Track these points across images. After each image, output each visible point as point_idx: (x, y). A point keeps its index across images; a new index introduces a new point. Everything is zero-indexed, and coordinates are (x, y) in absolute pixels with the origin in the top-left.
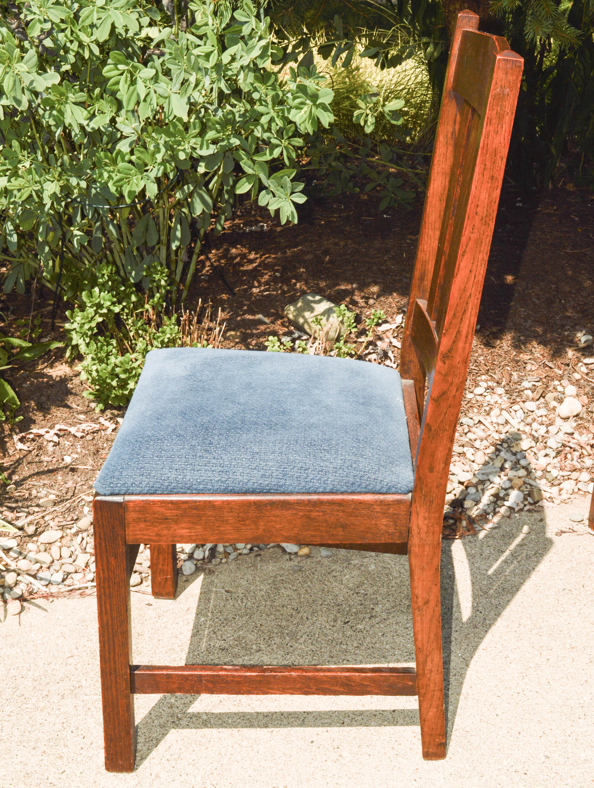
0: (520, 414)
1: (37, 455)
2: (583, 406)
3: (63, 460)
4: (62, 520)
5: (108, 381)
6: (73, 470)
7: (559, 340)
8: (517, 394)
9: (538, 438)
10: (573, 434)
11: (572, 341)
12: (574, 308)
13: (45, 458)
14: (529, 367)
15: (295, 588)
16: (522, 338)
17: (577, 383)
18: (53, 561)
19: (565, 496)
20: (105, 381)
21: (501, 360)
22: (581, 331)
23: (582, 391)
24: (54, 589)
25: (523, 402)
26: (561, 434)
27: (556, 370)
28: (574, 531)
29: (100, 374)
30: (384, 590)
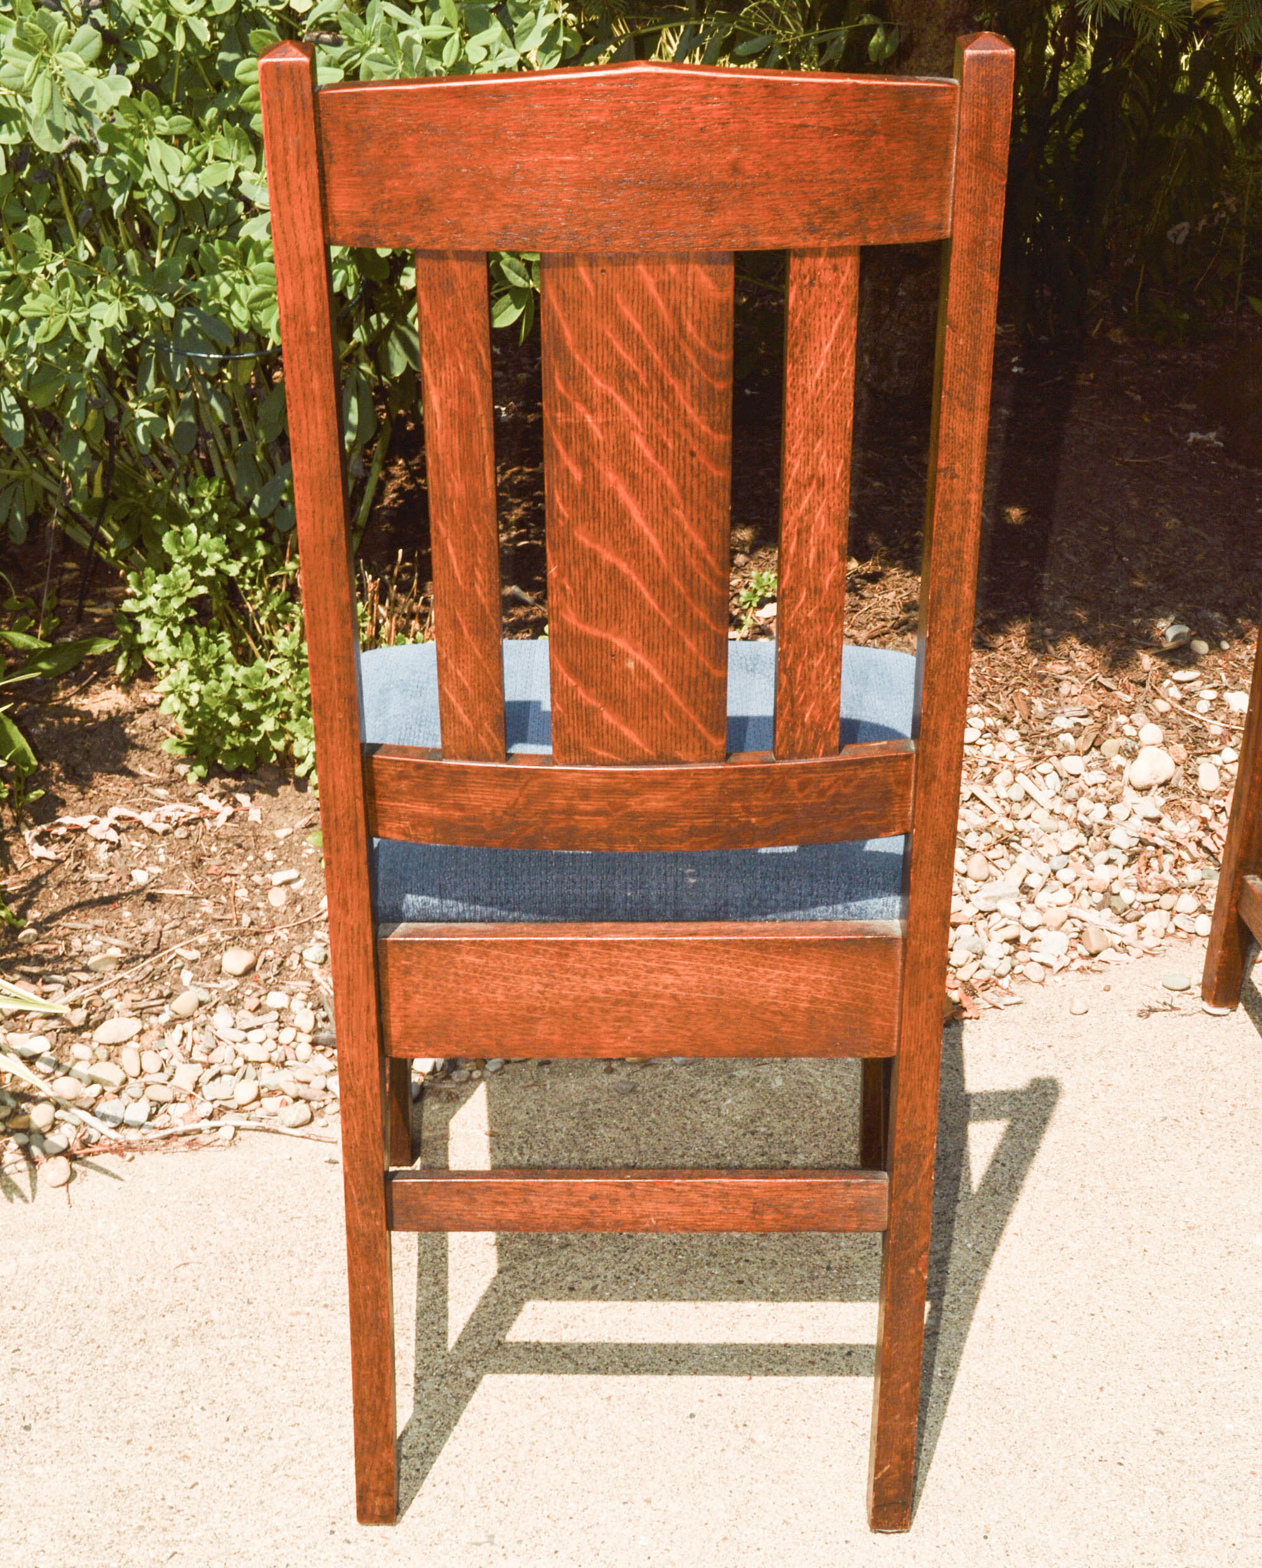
0: (1053, 780)
1: (76, 870)
2: (1177, 765)
3: (130, 877)
4: (139, 997)
5: (223, 715)
6: (152, 898)
7: (1122, 635)
8: (1044, 742)
9: (1091, 829)
10: (1158, 820)
11: (1148, 637)
12: (1148, 571)
13: (92, 875)
14: (1065, 688)
15: (625, 1125)
16: (1048, 631)
17: (1162, 719)
18: (126, 1081)
19: (1150, 941)
20: (215, 717)
21: (1008, 674)
22: (1166, 617)
23: (1173, 736)
24: (132, 1135)
25: (1059, 756)
26: (1136, 821)
27: (1120, 694)
28: (1173, 1008)
29: (206, 700)
30: (805, 1126)
